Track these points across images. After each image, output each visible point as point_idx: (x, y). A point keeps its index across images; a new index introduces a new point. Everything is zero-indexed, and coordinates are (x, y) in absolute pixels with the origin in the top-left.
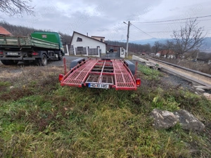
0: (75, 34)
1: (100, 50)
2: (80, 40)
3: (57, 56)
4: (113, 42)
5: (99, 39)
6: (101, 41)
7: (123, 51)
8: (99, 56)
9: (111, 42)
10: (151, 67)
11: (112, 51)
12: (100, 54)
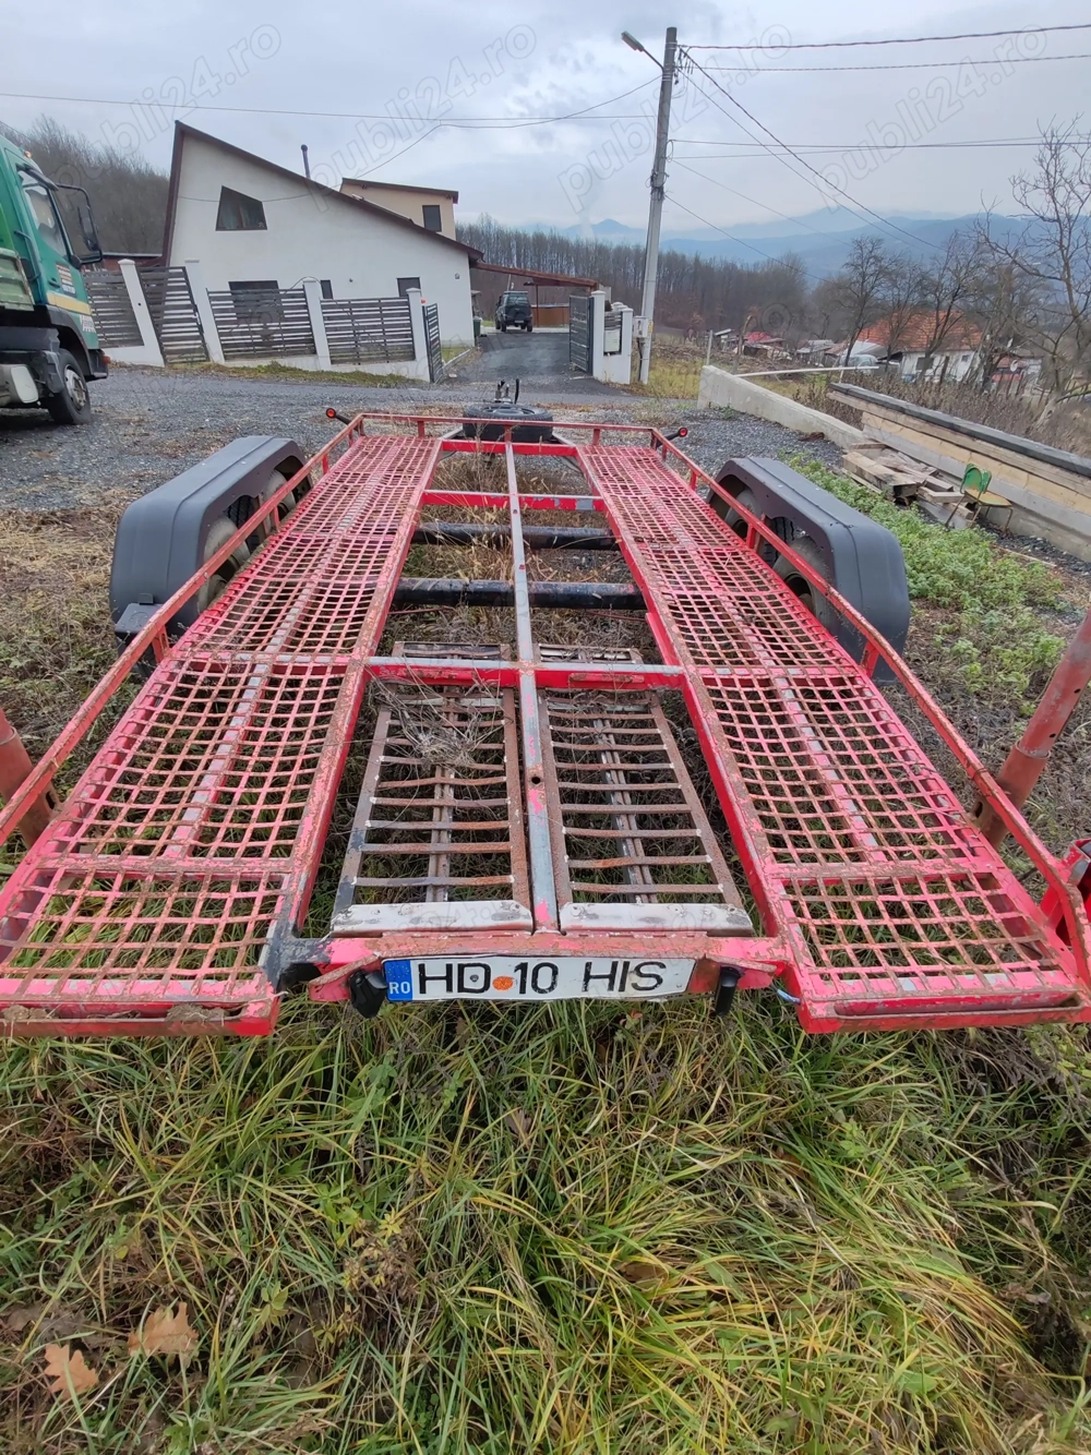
0: (196, 158)
1: (430, 317)
2: (241, 213)
3: (26, 390)
4: (520, 240)
5: (413, 211)
6: (429, 230)
7: (613, 323)
8: (419, 368)
9: (506, 241)
10: (904, 497)
11: (517, 319)
12: (433, 348)
